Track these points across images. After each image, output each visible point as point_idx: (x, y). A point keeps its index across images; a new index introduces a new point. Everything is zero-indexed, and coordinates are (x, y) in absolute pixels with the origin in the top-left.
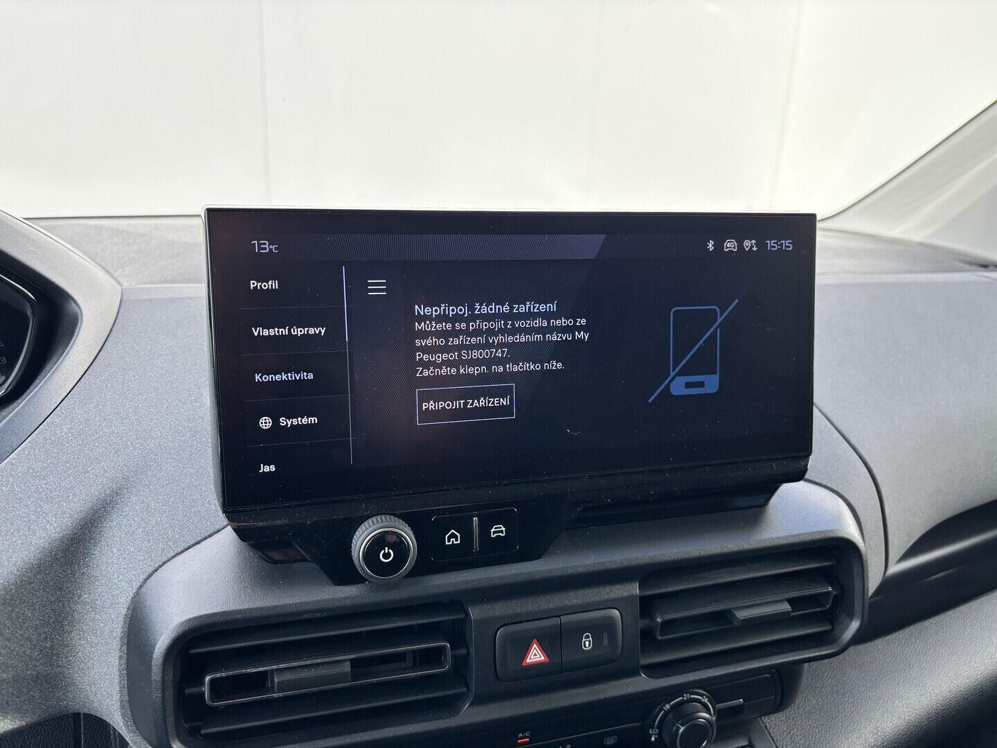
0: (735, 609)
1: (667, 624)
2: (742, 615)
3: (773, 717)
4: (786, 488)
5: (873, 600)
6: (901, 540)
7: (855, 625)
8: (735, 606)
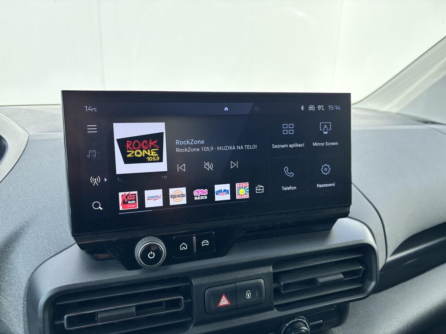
0: (318, 277)
1: (287, 286)
2: (321, 280)
3: (336, 328)
4: (340, 221)
5: (381, 273)
6: (393, 245)
7: (373, 284)
8: (318, 276)
